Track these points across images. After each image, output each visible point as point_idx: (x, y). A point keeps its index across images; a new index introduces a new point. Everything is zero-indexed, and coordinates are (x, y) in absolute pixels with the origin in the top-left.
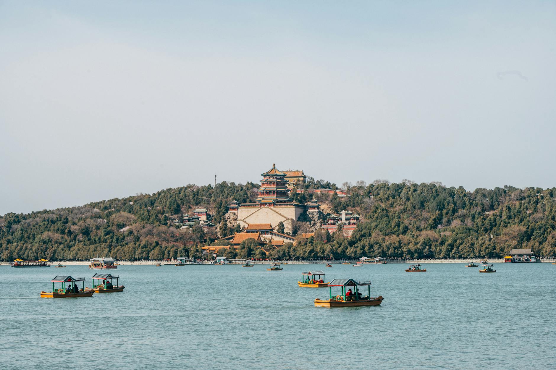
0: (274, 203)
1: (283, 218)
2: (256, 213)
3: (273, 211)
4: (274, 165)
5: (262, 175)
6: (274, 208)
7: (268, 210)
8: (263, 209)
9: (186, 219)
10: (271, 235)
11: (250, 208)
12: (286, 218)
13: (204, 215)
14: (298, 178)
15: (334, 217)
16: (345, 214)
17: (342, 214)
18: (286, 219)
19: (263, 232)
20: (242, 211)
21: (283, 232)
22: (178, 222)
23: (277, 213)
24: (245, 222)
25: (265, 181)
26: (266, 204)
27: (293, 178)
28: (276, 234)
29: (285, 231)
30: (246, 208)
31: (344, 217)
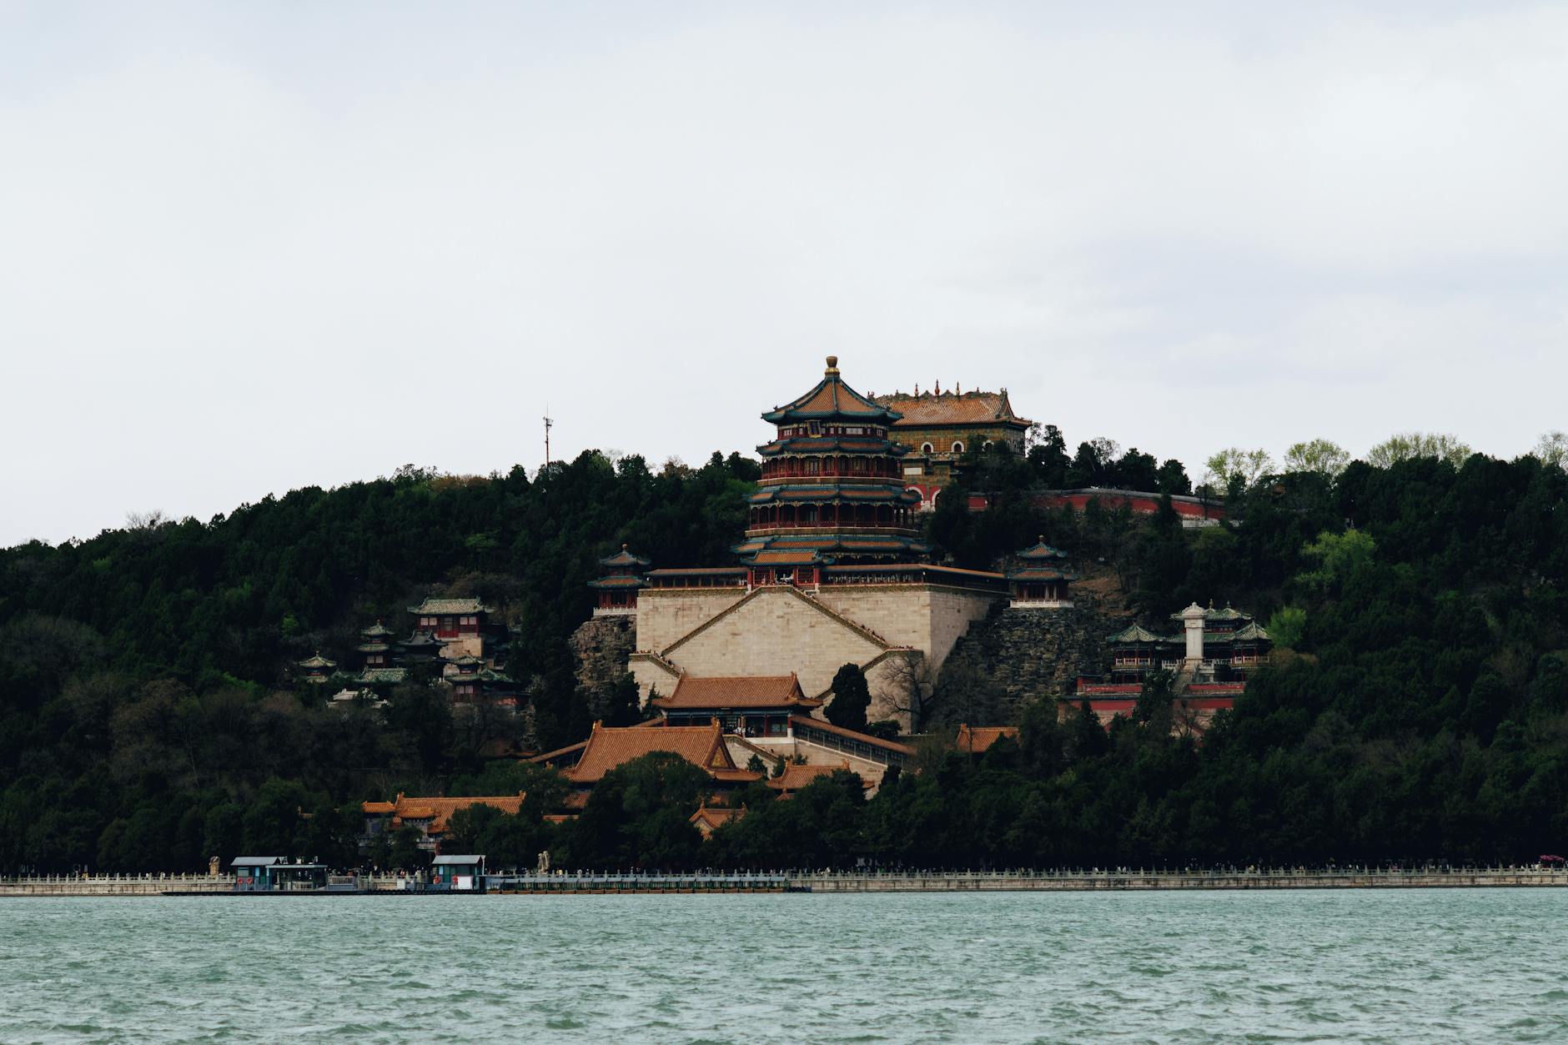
0: (820, 564)
1: (868, 644)
2: (729, 618)
3: (815, 612)
4: (832, 362)
5: (767, 417)
6: (822, 591)
7: (788, 604)
8: (765, 596)
9: (376, 654)
10: (795, 734)
11: (697, 593)
12: (884, 646)
13: (468, 629)
14: (976, 433)
15: (1140, 642)
16: (1200, 623)
17: (1187, 624)
18: (879, 652)
19: (758, 719)
20: (656, 608)
21: (860, 724)
22: (324, 670)
23: (835, 617)
24: (668, 667)
25: (781, 451)
26: (783, 570)
27: (950, 434)
28: (821, 731)
29: (874, 713)
30: (675, 595)
31: (1194, 642)
